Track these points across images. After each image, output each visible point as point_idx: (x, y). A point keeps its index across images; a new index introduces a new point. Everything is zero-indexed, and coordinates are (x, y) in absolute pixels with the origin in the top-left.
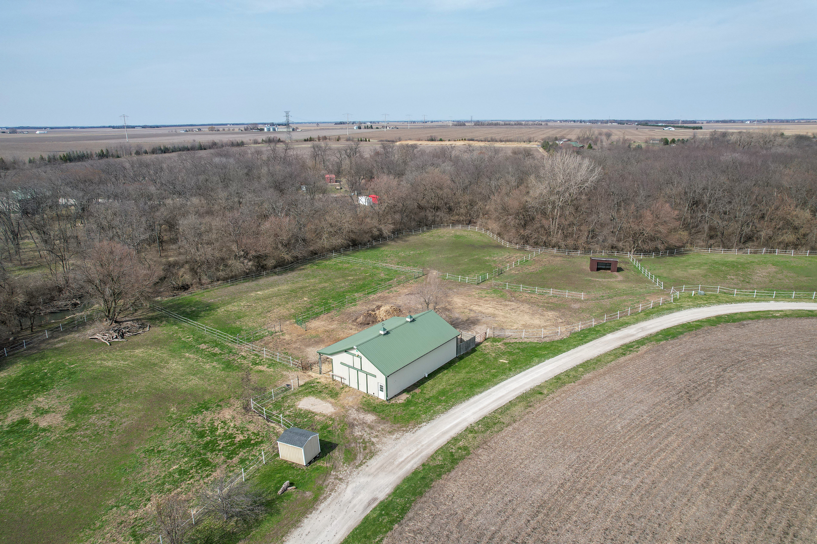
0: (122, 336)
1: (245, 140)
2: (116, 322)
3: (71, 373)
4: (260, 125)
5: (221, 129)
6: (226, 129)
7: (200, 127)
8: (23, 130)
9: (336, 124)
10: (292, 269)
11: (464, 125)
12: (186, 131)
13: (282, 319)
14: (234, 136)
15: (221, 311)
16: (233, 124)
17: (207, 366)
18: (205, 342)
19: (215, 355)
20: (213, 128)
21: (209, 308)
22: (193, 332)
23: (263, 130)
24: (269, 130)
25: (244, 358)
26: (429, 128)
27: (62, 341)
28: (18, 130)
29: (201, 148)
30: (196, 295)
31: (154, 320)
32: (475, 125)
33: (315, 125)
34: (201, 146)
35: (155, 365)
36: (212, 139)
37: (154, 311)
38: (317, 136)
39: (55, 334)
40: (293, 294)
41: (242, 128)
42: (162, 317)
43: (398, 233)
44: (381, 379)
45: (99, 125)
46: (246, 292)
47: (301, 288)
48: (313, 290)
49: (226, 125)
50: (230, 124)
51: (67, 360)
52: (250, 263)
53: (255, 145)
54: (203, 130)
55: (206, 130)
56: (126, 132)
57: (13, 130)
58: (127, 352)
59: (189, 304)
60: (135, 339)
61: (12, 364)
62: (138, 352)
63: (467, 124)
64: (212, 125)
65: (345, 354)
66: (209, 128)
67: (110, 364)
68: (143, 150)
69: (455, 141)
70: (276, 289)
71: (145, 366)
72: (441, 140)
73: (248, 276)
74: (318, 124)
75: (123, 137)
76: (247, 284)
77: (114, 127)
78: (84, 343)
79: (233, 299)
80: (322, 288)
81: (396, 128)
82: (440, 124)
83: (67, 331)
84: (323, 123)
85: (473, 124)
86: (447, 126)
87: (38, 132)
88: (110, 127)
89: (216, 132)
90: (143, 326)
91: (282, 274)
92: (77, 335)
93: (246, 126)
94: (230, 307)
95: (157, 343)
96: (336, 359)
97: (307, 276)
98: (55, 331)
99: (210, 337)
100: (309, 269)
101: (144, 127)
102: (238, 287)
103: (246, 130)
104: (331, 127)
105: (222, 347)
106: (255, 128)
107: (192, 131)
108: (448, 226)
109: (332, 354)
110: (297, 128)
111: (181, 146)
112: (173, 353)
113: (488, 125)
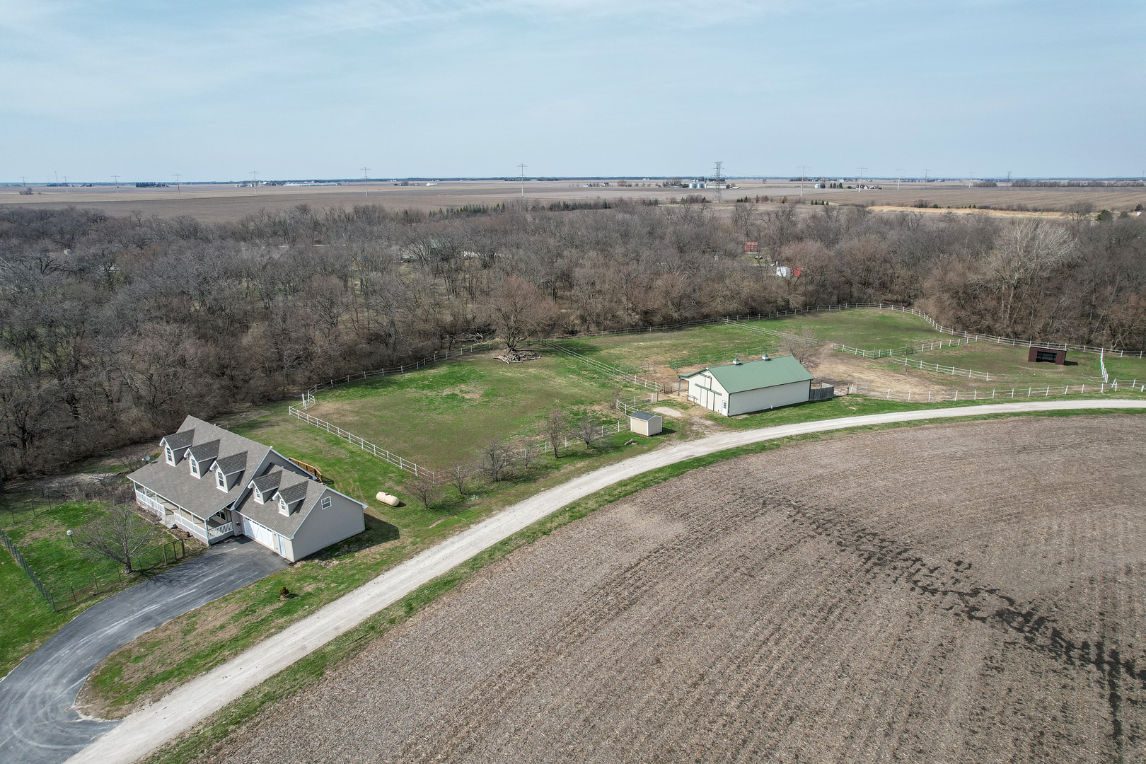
0: (519, 359)
1: (660, 199)
2: (513, 350)
3: (481, 377)
4: (683, 180)
5: (633, 184)
6: (640, 184)
7: (607, 181)
8: (415, 182)
9: (792, 180)
10: (679, 329)
11: (995, 185)
12: (591, 185)
13: (656, 363)
14: (648, 193)
15: (604, 353)
16: (650, 178)
17: (586, 384)
18: (586, 371)
19: (594, 378)
20: (623, 182)
21: (592, 350)
22: (577, 363)
23: (687, 186)
24: (695, 186)
25: (618, 382)
26: (933, 189)
27: (472, 358)
28: (410, 182)
29: (606, 206)
30: (583, 339)
31: (544, 352)
32: (1014, 186)
33: (761, 181)
34: (606, 204)
35: (544, 379)
36: (619, 196)
37: (546, 347)
38: (754, 197)
39: (467, 353)
40: (675, 347)
41: (661, 183)
42: (551, 351)
43: (810, 307)
44: (725, 396)
45: (491, 177)
46: (629, 342)
47: (683, 344)
48: (694, 347)
49: (642, 178)
50: (647, 178)
51: (478, 369)
52: (637, 317)
53: (673, 205)
54: (611, 184)
55: (614, 184)
56: (521, 185)
57: (405, 182)
58: (523, 370)
59: (576, 345)
60: (529, 362)
61: (440, 366)
62: (531, 370)
63: (999, 184)
64: (624, 178)
65: (699, 376)
66: (619, 182)
67: (510, 374)
68: (540, 206)
69: (958, 208)
70: (658, 342)
71: (536, 378)
72: (936, 207)
73: (634, 329)
74: (765, 180)
75: (518, 191)
76: (631, 336)
77: (506, 179)
78: (489, 360)
79: (616, 345)
80: (704, 346)
81: (877, 187)
82: (957, 183)
83: (474, 353)
84: (775, 178)
85: (1010, 185)
86: (965, 187)
87: (428, 185)
88: (501, 179)
89: (627, 188)
90: (535, 355)
91: (667, 332)
92: (483, 356)
93: (665, 181)
94: (612, 351)
95: (547, 367)
96: (692, 381)
97: (693, 336)
98: (466, 352)
99: (591, 367)
100: (697, 330)
101: (540, 179)
102: (622, 338)
103: (664, 185)
104: (783, 185)
105: (600, 374)
106: (678, 183)
107: (598, 185)
108: (877, 306)
109: (689, 377)
110: (733, 185)
111: (583, 202)
112: (559, 374)
113: (1037, 186)
